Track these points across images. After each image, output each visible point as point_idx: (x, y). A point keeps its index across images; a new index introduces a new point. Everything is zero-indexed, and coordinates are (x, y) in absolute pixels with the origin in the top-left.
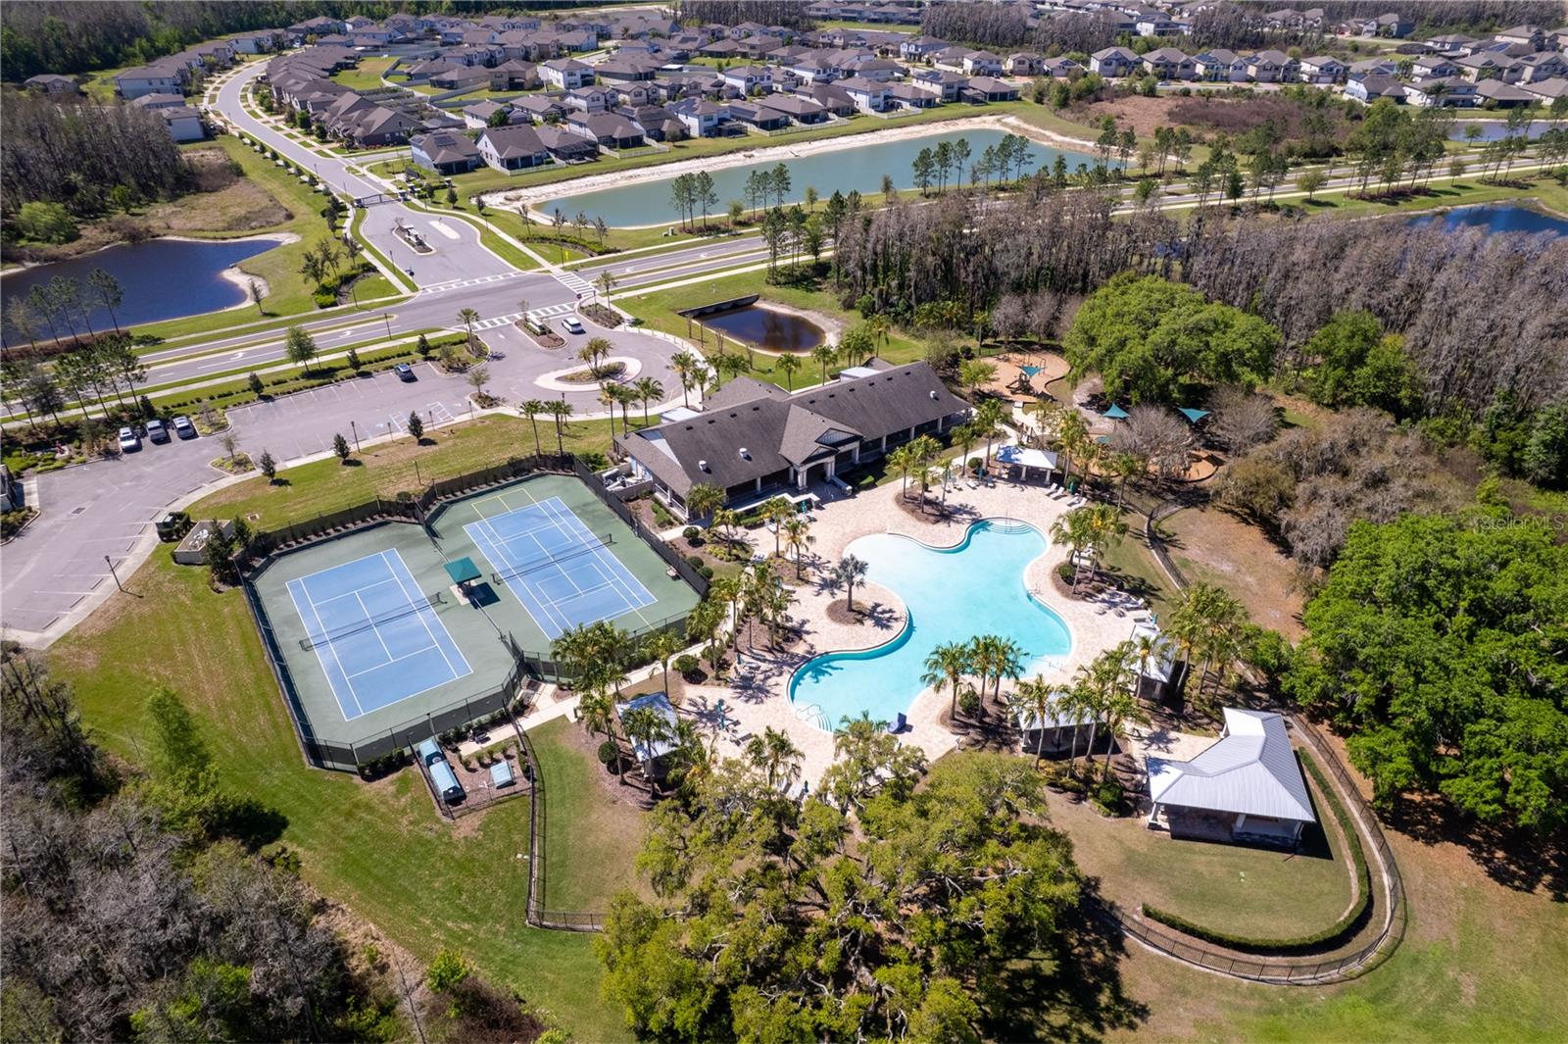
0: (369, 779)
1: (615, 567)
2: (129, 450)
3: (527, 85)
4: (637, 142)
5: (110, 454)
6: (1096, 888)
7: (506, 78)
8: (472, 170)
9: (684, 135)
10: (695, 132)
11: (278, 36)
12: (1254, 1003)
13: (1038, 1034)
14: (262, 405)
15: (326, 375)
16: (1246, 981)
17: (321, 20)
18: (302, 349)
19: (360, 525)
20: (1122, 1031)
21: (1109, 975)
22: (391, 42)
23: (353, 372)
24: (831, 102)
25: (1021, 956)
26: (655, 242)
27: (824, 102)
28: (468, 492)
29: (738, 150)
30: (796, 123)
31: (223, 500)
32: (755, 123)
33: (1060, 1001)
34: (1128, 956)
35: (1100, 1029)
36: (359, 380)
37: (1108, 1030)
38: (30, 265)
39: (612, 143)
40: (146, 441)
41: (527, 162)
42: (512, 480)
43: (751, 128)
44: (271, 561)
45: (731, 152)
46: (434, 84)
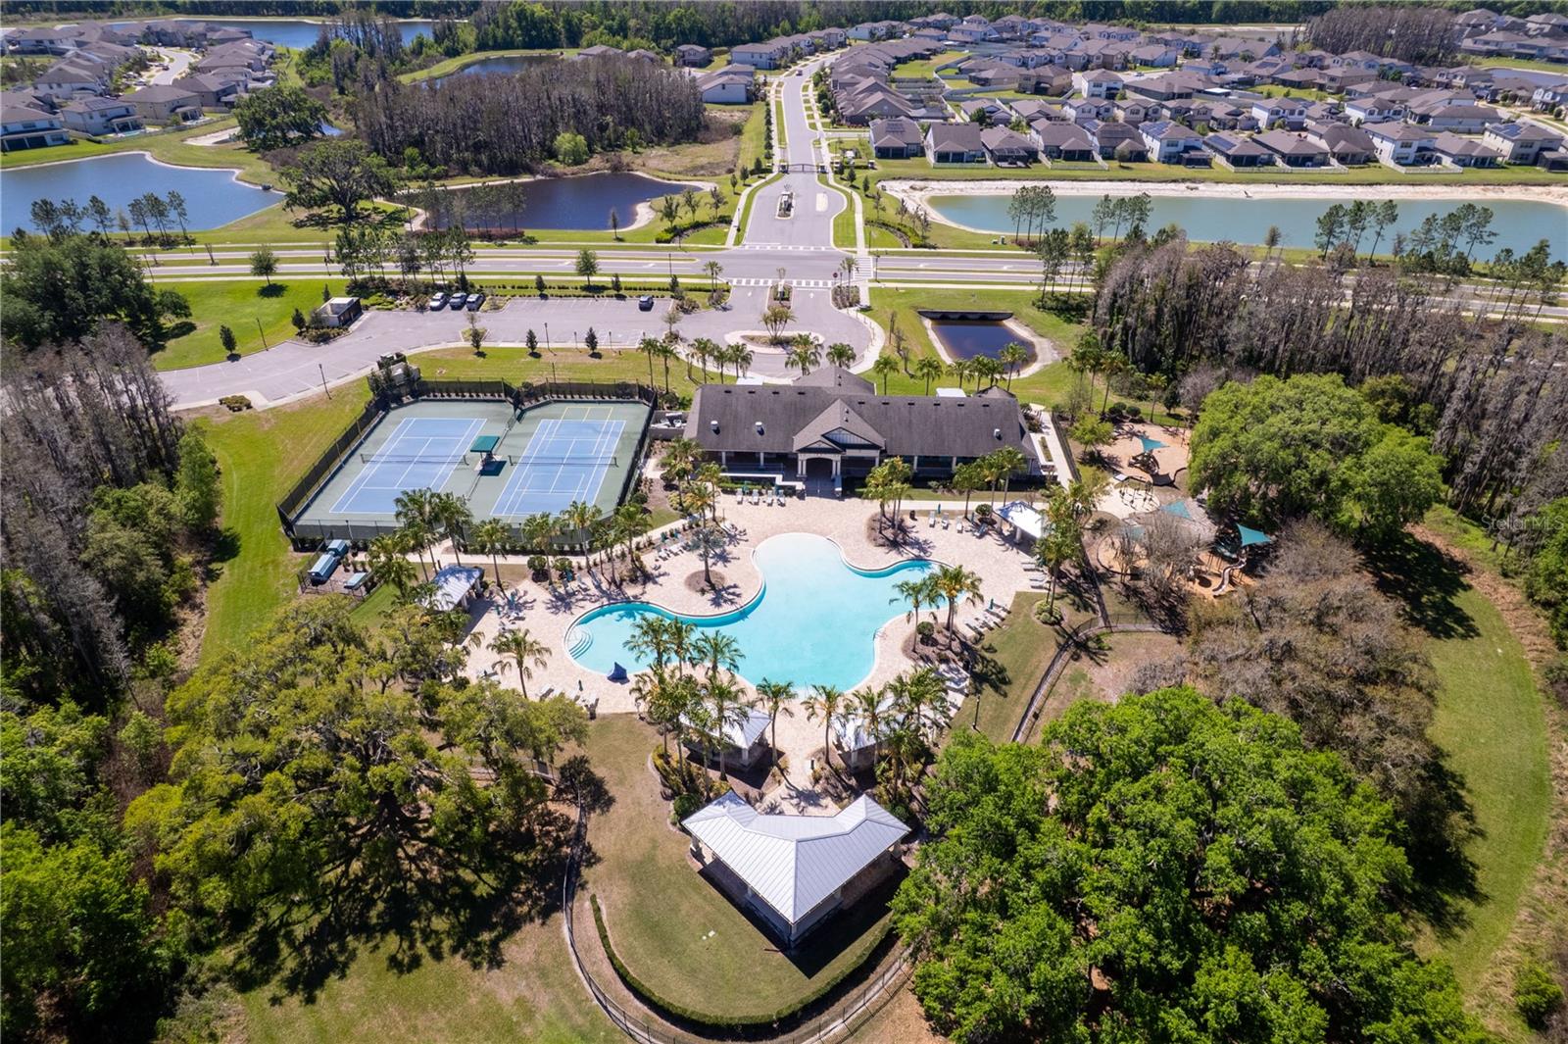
0: (296, 550)
1: (595, 483)
2: (433, 309)
3: (1050, 91)
4: (1085, 156)
5: (422, 309)
6: (590, 865)
7: (1033, 82)
8: (908, 157)
9: (1141, 156)
10: (1154, 156)
11: (894, 27)
12: (579, 1020)
13: (415, 923)
14: (538, 301)
15: (594, 290)
16: (596, 1002)
17: (940, 16)
18: (587, 267)
19: (489, 396)
20: (466, 963)
21: (512, 925)
22: (984, 40)
23: (614, 292)
24: (1340, 147)
25: (476, 871)
26: (978, 247)
27: (1332, 144)
28: (577, 397)
29: (1184, 181)
30: (1279, 162)
31: (438, 356)
32: (1228, 157)
33: (457, 916)
34: (543, 924)
35: (454, 950)
36: (614, 301)
37: (458, 957)
38: (539, 177)
39: (1054, 153)
40: (448, 306)
41: (958, 158)
42: (614, 398)
43: (1219, 160)
44: (416, 401)
45: (1174, 181)
46: (973, 80)
